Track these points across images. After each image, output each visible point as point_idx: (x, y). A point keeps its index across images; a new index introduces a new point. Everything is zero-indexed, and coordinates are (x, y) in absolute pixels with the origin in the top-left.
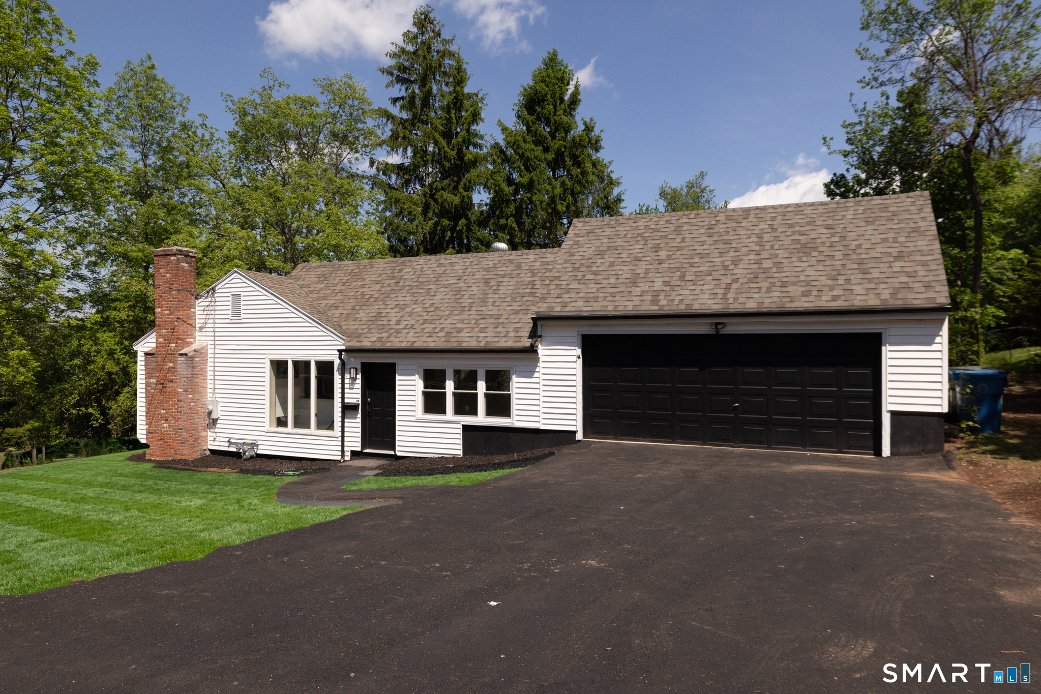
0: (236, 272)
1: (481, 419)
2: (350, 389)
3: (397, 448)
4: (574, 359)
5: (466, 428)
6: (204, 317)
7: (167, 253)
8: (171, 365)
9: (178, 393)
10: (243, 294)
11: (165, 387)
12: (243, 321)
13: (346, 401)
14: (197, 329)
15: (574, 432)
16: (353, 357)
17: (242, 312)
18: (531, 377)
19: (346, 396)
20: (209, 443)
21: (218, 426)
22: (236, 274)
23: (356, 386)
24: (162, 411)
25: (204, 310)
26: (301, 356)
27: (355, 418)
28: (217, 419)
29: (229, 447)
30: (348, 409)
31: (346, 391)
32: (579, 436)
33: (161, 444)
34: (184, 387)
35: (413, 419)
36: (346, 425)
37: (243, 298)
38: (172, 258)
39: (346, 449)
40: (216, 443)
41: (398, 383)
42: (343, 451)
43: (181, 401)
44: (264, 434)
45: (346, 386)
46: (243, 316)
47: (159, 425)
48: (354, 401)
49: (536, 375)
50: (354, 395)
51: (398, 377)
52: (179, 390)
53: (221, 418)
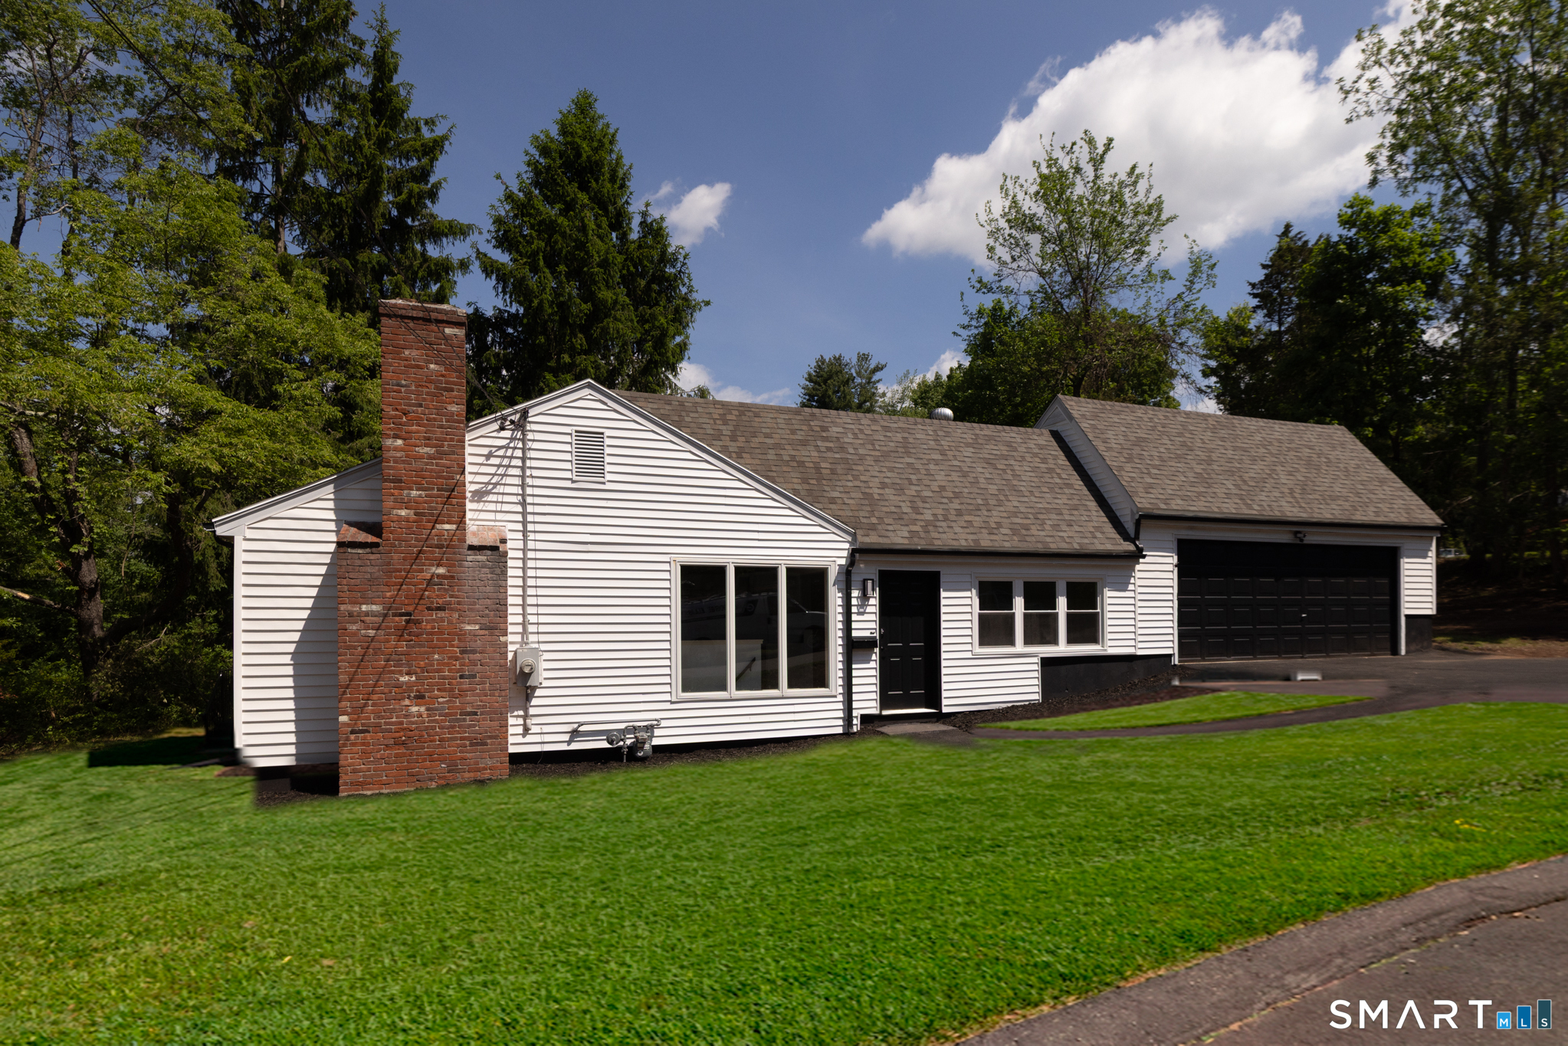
0: (589, 386)
1: (1063, 648)
2: (859, 613)
3: (944, 702)
4: (1170, 568)
5: (1047, 663)
6: (492, 470)
7: (434, 315)
8: (441, 571)
9: (462, 635)
10: (608, 433)
11: (418, 622)
12: (609, 486)
13: (855, 634)
14: (468, 495)
15: (1170, 656)
16: (866, 562)
17: (608, 468)
18: (1125, 590)
19: (854, 625)
20: (511, 740)
21: (534, 702)
22: (587, 391)
23: (869, 609)
24: (404, 679)
25: (489, 456)
26: (756, 556)
27: (868, 661)
28: (534, 688)
29: (569, 743)
30: (855, 648)
31: (854, 617)
32: (1176, 660)
33: (397, 756)
34: (485, 621)
35: (969, 655)
36: (854, 673)
37: (608, 441)
38: (448, 331)
39: (855, 713)
40: (529, 738)
41: (943, 602)
42: (848, 719)
43: (474, 652)
44: (668, 706)
45: (854, 609)
46: (609, 477)
47: (393, 710)
48: (867, 634)
49: (1131, 587)
50: (867, 623)
51: (943, 594)
52: (468, 627)
53: (545, 683)
